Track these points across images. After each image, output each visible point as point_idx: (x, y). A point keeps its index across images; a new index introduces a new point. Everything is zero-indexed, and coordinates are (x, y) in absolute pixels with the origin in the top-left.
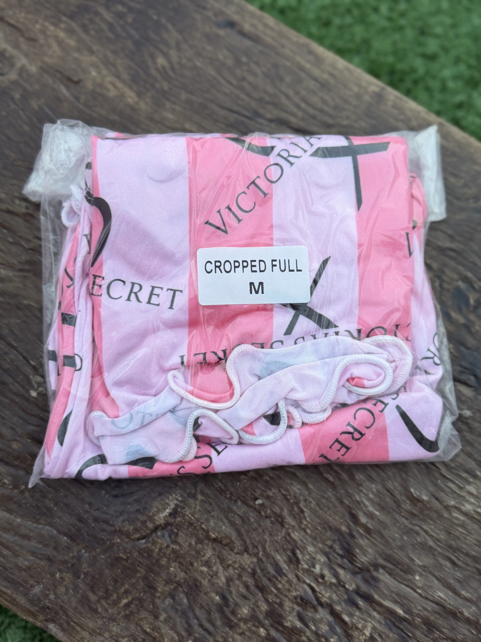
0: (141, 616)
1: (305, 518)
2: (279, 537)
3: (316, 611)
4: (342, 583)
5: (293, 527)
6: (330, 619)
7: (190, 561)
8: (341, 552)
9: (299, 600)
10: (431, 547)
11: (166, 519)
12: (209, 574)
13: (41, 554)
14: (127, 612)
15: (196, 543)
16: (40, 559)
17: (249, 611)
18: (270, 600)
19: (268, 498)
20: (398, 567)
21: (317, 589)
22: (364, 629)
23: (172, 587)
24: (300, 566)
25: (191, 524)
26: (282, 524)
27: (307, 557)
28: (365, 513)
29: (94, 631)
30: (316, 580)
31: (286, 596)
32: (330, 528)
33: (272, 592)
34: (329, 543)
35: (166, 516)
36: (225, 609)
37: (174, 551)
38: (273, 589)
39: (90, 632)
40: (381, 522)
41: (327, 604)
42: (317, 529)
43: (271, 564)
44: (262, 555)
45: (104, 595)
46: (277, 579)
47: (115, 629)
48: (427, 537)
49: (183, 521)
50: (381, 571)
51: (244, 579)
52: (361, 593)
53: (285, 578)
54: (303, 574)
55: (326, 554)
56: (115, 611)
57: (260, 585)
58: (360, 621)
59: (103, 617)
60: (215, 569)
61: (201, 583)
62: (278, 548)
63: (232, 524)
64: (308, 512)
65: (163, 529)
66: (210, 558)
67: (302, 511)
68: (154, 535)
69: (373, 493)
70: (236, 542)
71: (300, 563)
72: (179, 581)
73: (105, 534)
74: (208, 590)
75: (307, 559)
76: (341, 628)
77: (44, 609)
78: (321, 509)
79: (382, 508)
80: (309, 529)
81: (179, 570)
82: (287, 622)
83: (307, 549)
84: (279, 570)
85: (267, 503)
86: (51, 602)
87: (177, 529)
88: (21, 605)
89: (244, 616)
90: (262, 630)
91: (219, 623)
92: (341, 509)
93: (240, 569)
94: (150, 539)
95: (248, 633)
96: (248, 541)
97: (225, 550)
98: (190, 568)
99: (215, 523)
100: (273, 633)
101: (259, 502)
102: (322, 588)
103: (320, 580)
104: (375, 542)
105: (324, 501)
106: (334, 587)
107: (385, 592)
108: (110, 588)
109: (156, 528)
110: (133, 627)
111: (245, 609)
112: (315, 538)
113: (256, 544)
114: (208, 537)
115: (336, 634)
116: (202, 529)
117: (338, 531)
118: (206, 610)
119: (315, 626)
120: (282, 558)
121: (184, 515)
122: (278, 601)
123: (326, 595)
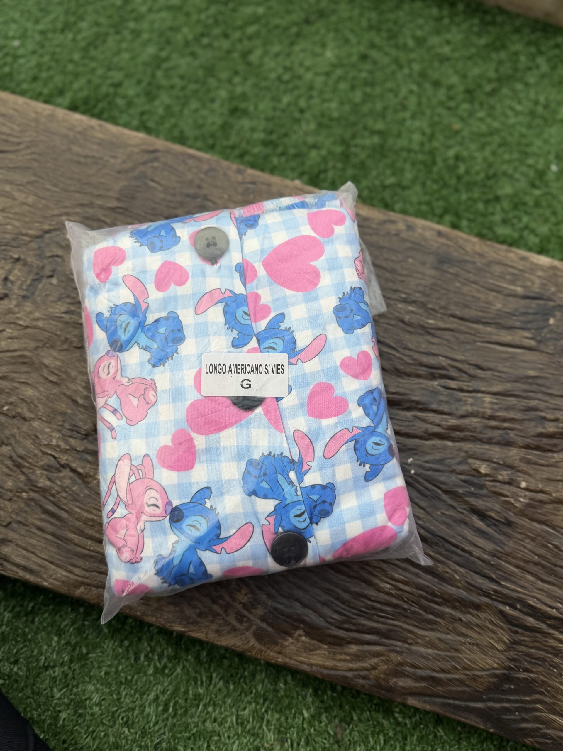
1: (40, 411)
2: (25, 429)
3: (59, 471)
4: (74, 448)
5: (33, 419)
6: (71, 474)
8: (69, 427)
9: (46, 467)
17: (12, 483)
18: (26, 472)
19: (11, 404)
21: (57, 456)
22: (95, 475)
24: (42, 443)
26: (25, 419)
27: (46, 436)
30: (55, 450)
31: (36, 466)
32: (61, 414)
34: (60, 423)
38: (26, 464)
41: (66, 464)
42: (50, 416)
43: (22, 448)
44: (15, 443)
46: (28, 457)
51: (6, 462)
52: (89, 451)
53: (33, 454)
54: (45, 449)
55: (59, 431)
57: (17, 463)
58: (92, 470)
62: (25, 436)
64: (41, 406)
67: (36, 406)
71: (42, 441)
76: (80, 478)
78: (50, 402)
80: (44, 417)
82: (40, 484)
83: (45, 431)
85: (11, 407)
89: (9, 487)
90: (24, 494)
92: (65, 399)
95: (15, 499)
100: (32, 495)
101: (6, 408)
102: (60, 454)
103: (58, 449)
105: (52, 396)
106: (69, 452)
111: (10, 482)
112: (49, 422)
113: (9, 436)
115: (77, 484)
117: (65, 414)
119: (60, 482)
120: (29, 442)
122: (31, 471)
123: (64, 459)
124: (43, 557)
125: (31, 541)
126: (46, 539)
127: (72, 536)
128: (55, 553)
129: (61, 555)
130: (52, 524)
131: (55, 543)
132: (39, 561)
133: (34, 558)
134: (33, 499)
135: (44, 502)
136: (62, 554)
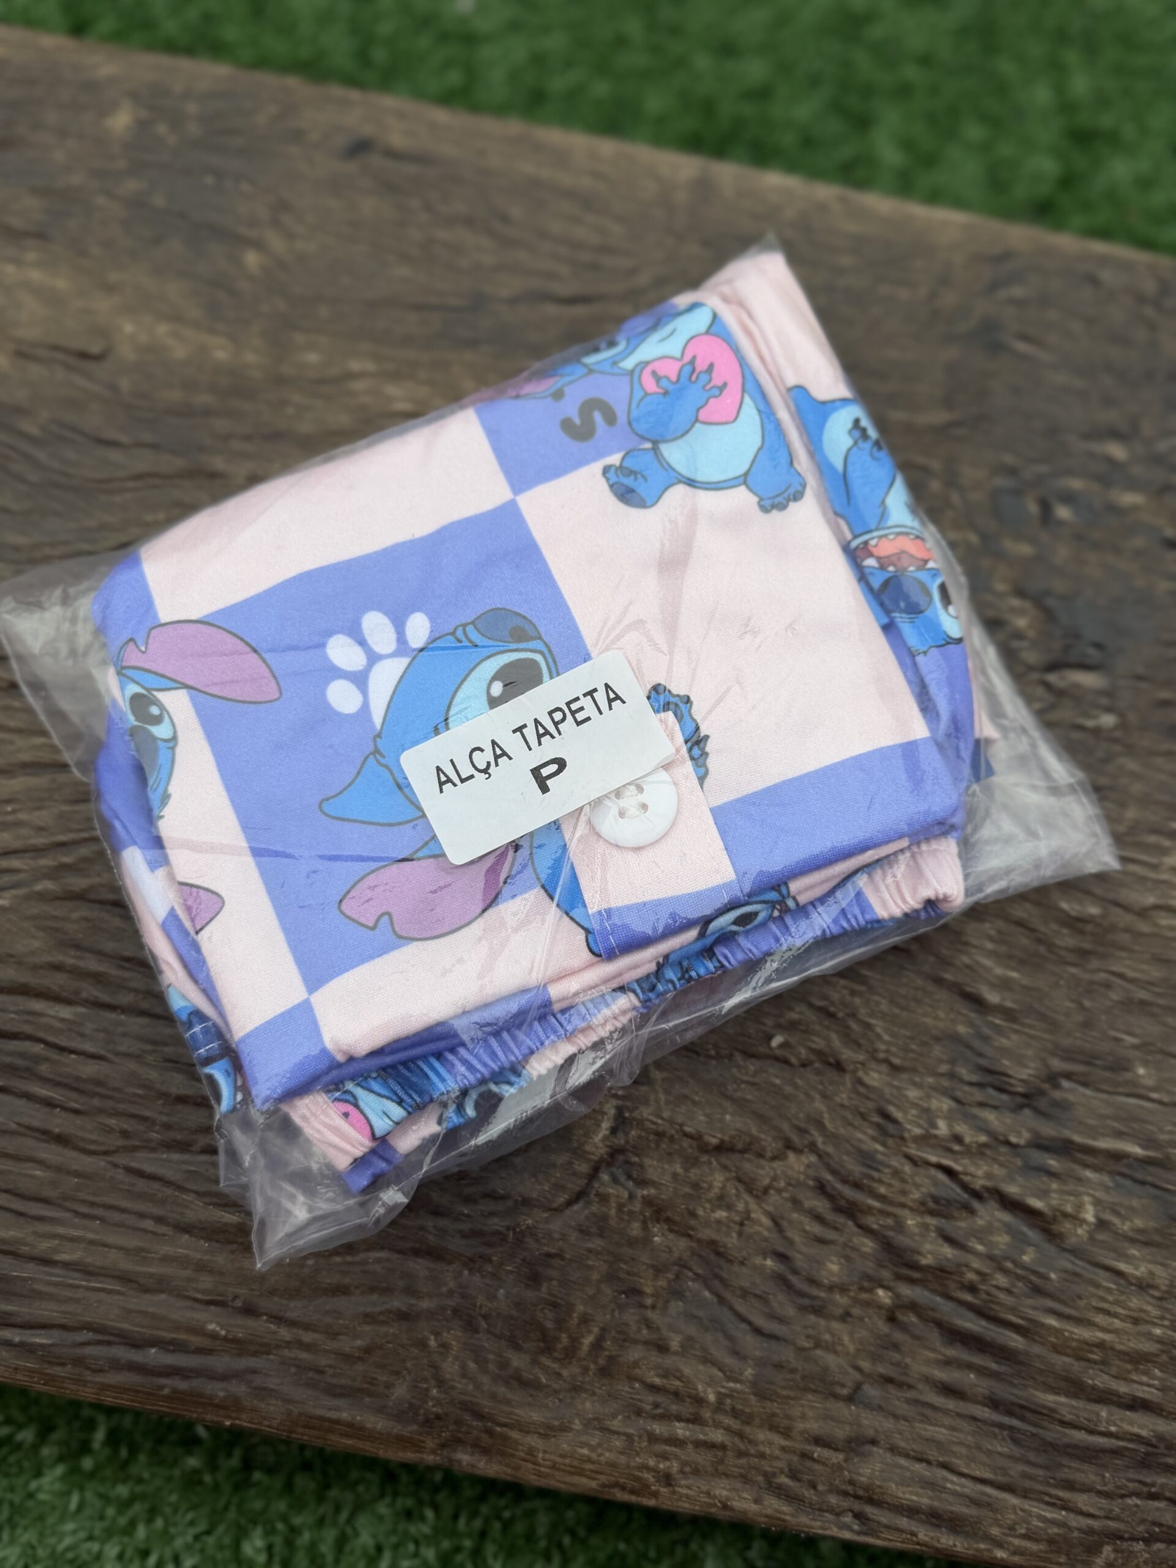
0: (632, 1359)
1: (879, 1036)
2: (844, 1096)
3: (972, 1212)
4: (1001, 1138)
5: (863, 1064)
6: (1006, 1217)
7: (687, 1209)
8: (974, 1078)
9: (931, 1205)
10: (1143, 1003)
11: (608, 1143)
12: (735, 1223)
13: (380, 1313)
14: (601, 1361)
15: (686, 1170)
16: (384, 1323)
17: (840, 1264)
18: (875, 1227)
19: (792, 1026)
20: (1094, 1065)
21: (956, 1167)
22: (1079, 1212)
23: (671, 1276)
24: (906, 1135)
25: (660, 1135)
26: (839, 1067)
27: (914, 1112)
28: (993, 986)
29: (549, 1427)
30: (948, 1150)
31: (903, 1206)
32: (937, 1039)
33: (870, 1208)
34: (944, 1068)
35: (605, 1138)
36: (794, 1279)
37: (648, 1202)
38: (870, 1202)
39: (541, 1431)
40: (1027, 989)
41: (987, 1189)
42: (912, 1051)
43: (848, 1153)
44: (824, 1143)
45: (542, 1344)
46: (872, 1179)
47: (588, 1406)
48: (1129, 986)
49: (643, 1134)
50: (1065, 1084)
51: (807, 1204)
52: (1046, 1143)
53: (886, 1170)
54: (917, 1150)
55: (947, 1093)
56: (576, 1370)
57: (843, 1203)
58: (1067, 1198)
59: (556, 1392)
60: (741, 1206)
61: (725, 1246)
62: (850, 1116)
63: (740, 1104)
64: (881, 1023)
65: (609, 1165)
66: (723, 1188)
67: (868, 1026)
68: (596, 1185)
69: (991, 939)
70: (763, 1136)
71: (906, 1129)
72: (680, 1259)
73: (496, 1220)
74: (744, 1253)
75: (914, 1116)
76: (1032, 1226)
77: (430, 1422)
78: (903, 1009)
79: (1022, 963)
80: (896, 1056)
81: (671, 1236)
82: (925, 1257)
83: (906, 1097)
84: (867, 1159)
85: (794, 1037)
86: (438, 1402)
87: (637, 1155)
88: (380, 1433)
89: (834, 1279)
90: (881, 1292)
91: (790, 1311)
92: (942, 995)
93: (791, 1188)
94: (592, 1195)
95: (856, 1311)
96: (785, 1127)
97: (749, 1160)
98: (693, 1222)
99: (707, 1116)
100: (907, 1291)
101: (777, 1041)
102: (966, 1161)
103: (957, 1148)
104: (1033, 1032)
106: (988, 1152)
107: (1092, 1122)
108: (549, 1325)
109: (596, 1169)
110: (623, 1388)
111: (833, 1263)
112: (913, 1071)
113: (803, 1125)
114: (704, 1148)
115: (1030, 1244)
116: (687, 1135)
117: (954, 1038)
118: (756, 1296)
119: (982, 1244)
120: (865, 1133)
121: (640, 1123)
122: (890, 1221)
123: (979, 1173)
124: (978, 1474)
125: (930, 1431)
126: (974, 1419)
127: (1050, 1399)
128: (1010, 1457)
129: (1029, 1463)
130: (982, 1371)
131: (1001, 1426)
132: (969, 1488)
133: (954, 1483)
134: (913, 1307)
135: (945, 1308)
136: (1032, 1456)
